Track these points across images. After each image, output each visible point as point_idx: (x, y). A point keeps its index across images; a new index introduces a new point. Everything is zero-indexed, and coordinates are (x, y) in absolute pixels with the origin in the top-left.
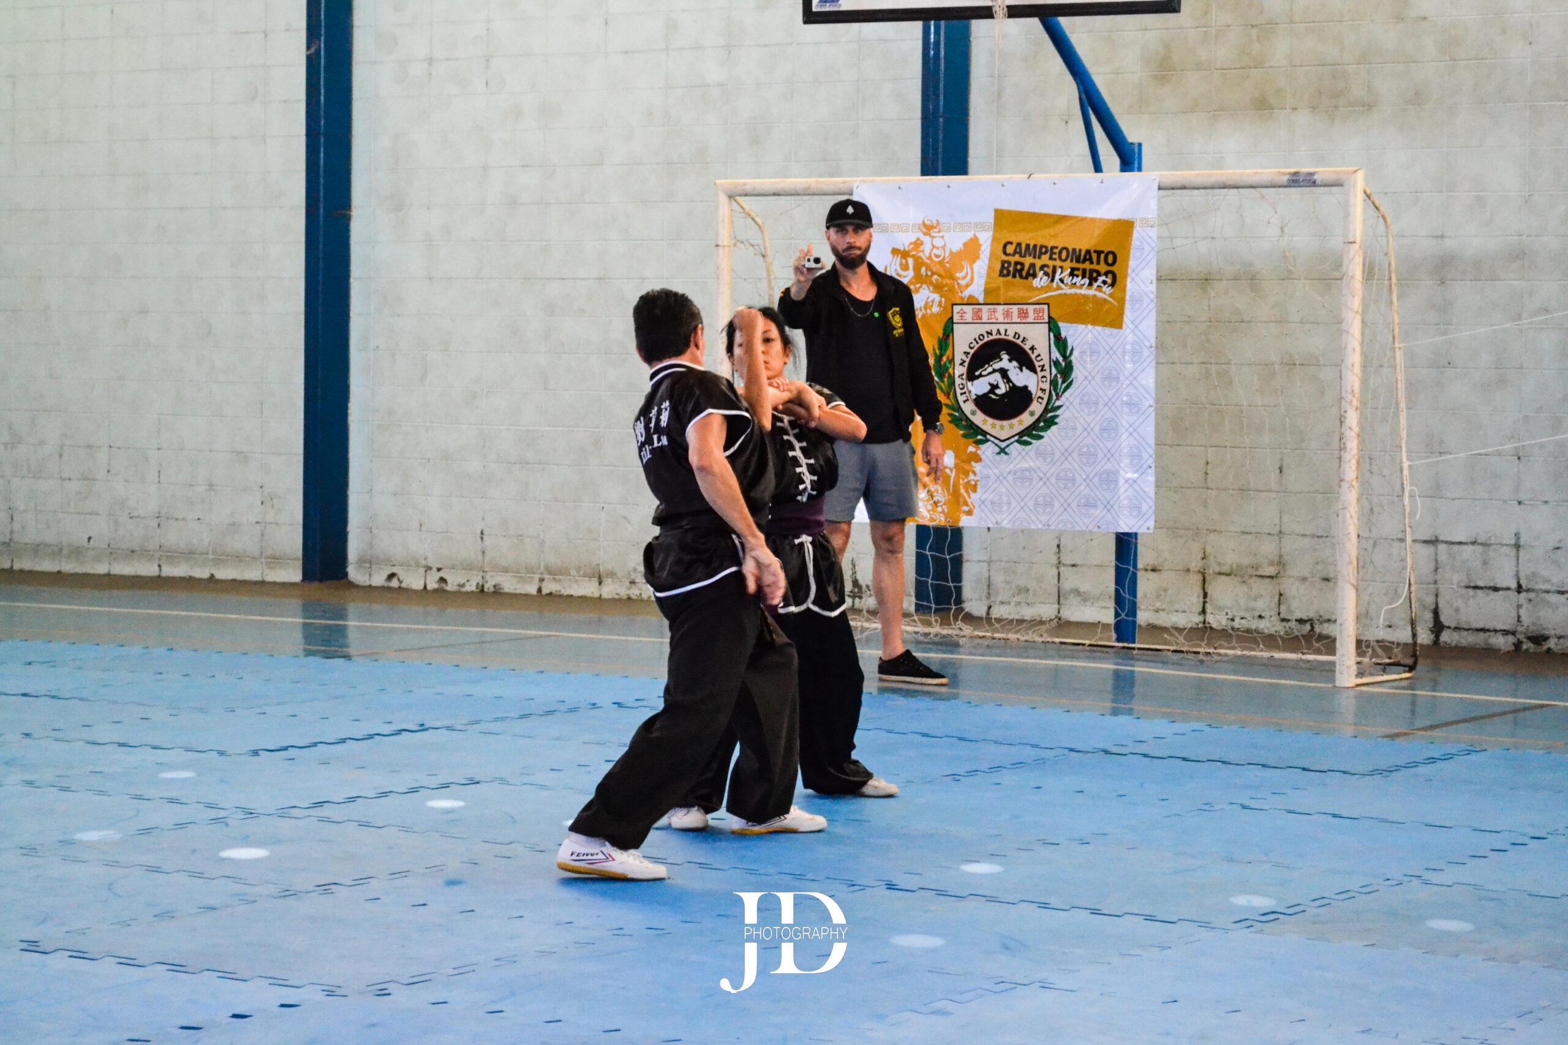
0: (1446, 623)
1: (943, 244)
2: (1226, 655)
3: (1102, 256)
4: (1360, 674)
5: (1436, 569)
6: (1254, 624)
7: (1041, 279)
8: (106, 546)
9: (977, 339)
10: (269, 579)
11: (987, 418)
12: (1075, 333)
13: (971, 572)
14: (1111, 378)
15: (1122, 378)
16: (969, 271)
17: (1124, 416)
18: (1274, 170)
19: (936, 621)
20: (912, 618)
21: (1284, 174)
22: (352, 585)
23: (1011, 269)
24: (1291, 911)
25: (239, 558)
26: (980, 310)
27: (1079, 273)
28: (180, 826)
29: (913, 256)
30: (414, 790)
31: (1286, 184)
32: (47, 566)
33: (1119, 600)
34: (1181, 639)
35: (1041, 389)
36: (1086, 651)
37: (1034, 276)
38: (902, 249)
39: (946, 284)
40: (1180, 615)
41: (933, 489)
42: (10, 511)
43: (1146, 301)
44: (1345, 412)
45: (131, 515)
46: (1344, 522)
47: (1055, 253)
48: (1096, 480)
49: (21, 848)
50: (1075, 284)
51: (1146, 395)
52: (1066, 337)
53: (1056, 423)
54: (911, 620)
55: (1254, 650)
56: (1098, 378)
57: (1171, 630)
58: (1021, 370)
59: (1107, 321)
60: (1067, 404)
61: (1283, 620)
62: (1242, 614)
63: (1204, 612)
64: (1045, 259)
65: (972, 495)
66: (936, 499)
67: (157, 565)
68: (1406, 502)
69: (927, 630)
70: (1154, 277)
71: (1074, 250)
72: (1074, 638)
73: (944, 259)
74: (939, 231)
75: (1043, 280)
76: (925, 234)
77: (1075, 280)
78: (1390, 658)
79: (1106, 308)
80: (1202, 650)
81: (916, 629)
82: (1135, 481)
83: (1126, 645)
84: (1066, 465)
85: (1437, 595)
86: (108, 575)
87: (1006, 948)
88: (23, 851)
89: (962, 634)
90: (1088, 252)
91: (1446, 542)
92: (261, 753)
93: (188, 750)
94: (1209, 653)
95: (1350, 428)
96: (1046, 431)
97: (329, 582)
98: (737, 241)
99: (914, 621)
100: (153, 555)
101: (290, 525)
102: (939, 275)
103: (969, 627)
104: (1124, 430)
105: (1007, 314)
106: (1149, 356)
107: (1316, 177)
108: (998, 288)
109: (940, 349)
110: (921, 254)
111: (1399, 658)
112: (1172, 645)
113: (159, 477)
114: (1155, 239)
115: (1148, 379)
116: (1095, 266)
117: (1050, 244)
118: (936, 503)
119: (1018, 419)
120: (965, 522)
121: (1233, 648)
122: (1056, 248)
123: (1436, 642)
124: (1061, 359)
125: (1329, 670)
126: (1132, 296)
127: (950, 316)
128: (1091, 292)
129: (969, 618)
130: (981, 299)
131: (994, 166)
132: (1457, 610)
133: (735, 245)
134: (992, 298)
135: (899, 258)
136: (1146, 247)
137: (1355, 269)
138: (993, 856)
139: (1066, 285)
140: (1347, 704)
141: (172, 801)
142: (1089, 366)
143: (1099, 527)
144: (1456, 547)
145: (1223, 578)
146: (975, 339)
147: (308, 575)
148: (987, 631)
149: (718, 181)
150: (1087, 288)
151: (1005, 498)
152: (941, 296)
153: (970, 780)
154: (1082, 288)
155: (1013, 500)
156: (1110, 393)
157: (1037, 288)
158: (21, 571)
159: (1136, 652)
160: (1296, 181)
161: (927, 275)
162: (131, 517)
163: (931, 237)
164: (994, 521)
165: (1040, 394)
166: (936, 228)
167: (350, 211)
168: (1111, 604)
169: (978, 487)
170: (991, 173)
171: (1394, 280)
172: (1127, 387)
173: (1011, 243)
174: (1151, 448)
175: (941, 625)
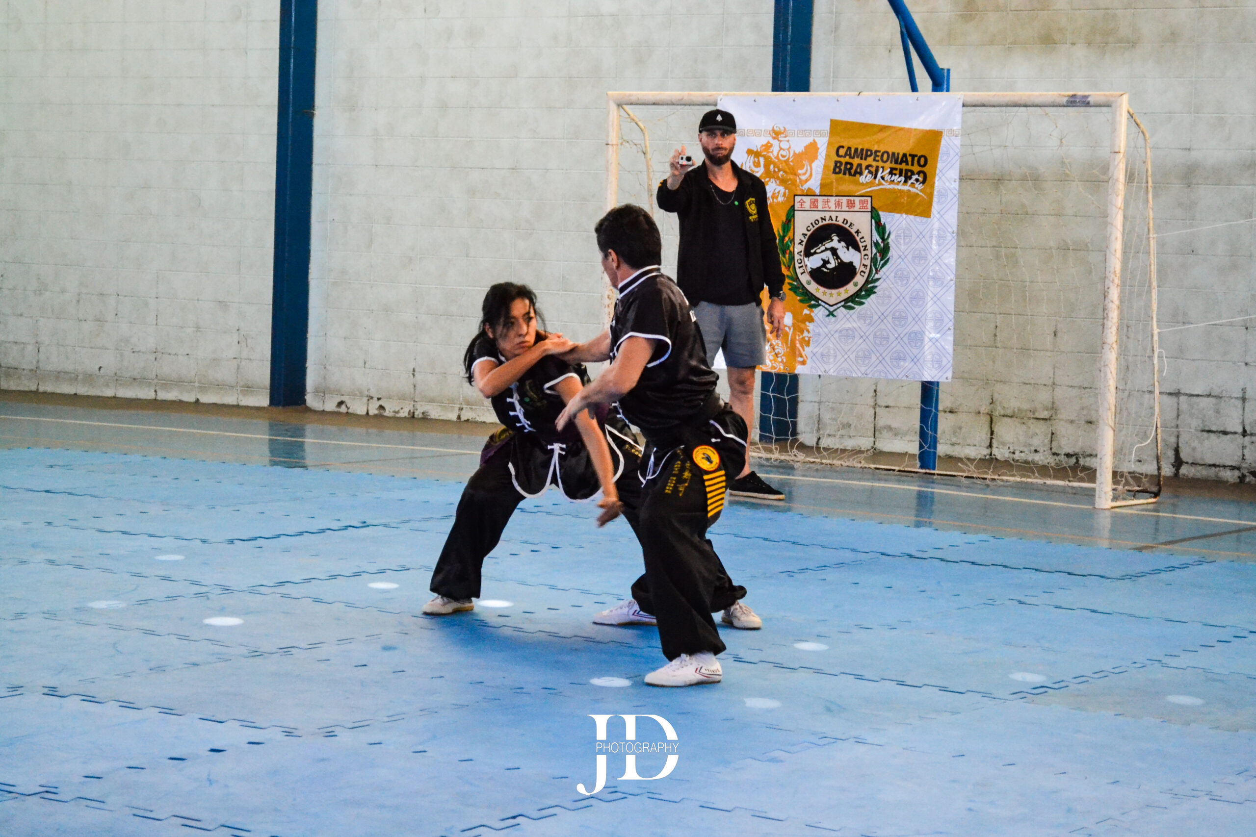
0: (1184, 460)
1: (788, 147)
2: (1007, 481)
3: (916, 159)
4: (1115, 499)
5: (1178, 416)
6: (1031, 457)
7: (866, 176)
8: (113, 375)
9: (814, 224)
10: (242, 403)
11: (819, 287)
12: (892, 220)
13: (804, 410)
14: (920, 257)
15: (929, 257)
16: (809, 168)
17: (930, 288)
18: (1055, 93)
19: (776, 449)
20: (757, 446)
21: (1065, 96)
22: (309, 410)
23: (843, 168)
24: (1056, 686)
25: (220, 386)
26: (816, 200)
27: (897, 172)
28: (172, 598)
29: (764, 156)
30: (357, 574)
31: (1066, 104)
32: (67, 389)
33: (923, 435)
34: (972, 467)
35: (863, 265)
36: (896, 475)
37: (861, 174)
38: (755, 150)
39: (790, 179)
40: (972, 448)
41: (774, 343)
42: (37, 345)
43: (950, 196)
44: (1108, 288)
45: (134, 350)
46: (1106, 376)
47: (878, 156)
48: (905, 339)
49: (44, 613)
50: (894, 181)
51: (949, 272)
52: (884, 224)
53: (875, 293)
54: (756, 448)
55: (1029, 477)
56: (910, 257)
57: (964, 460)
58: (848, 249)
59: (919, 211)
60: (884, 277)
61: (1054, 454)
62: (1021, 449)
63: (990, 446)
64: (870, 160)
65: (806, 349)
66: (776, 351)
67: (154, 390)
68: (1156, 361)
69: (769, 456)
70: (957, 177)
71: (893, 154)
72: (887, 465)
73: (789, 158)
74: (786, 137)
75: (867, 177)
76: (774, 138)
77: (894, 177)
78: (1139, 486)
79: (917, 201)
80: (989, 477)
81: (760, 455)
82: (937, 340)
83: (928, 471)
84: (882, 326)
85: (1178, 437)
86: (115, 397)
87: (829, 710)
88: (47, 616)
89: (796, 459)
90: (905, 155)
91: (1186, 394)
92: (235, 541)
93: (177, 538)
94: (995, 479)
95: (1112, 302)
96: (866, 299)
97: (291, 408)
98: (624, 141)
99: (759, 448)
100: (150, 383)
101: (260, 360)
102: (785, 172)
103: (802, 454)
104: (929, 299)
105: (838, 204)
106: (951, 240)
107: (1089, 99)
108: (832, 182)
109: (784, 231)
110: (771, 155)
111: (1147, 485)
112: (964, 471)
113: (157, 320)
114: (959, 146)
115: (950, 259)
116: (909, 167)
117: (875, 148)
118: (777, 355)
119: (844, 288)
120: (799, 370)
121: (1013, 475)
122: (879, 151)
123: (1176, 474)
124: (880, 241)
125: (1090, 495)
126: (939, 191)
127: (792, 204)
128: (906, 188)
129: (802, 447)
130: (817, 192)
131: (831, 85)
132: (1194, 449)
133: (622, 144)
134: (826, 191)
135: (752, 157)
136: (952, 152)
137: (1120, 175)
138: (820, 637)
139: (887, 181)
140: (1104, 522)
141: (165, 578)
142: (903, 247)
143: (907, 377)
144: (1194, 398)
145: (1006, 419)
146: (812, 224)
147: (274, 401)
148: (817, 458)
149: (609, 93)
150: (903, 184)
151: (832, 352)
152: (786, 188)
153: (801, 576)
154: (898, 185)
155: (838, 353)
156: (919, 269)
157: (862, 184)
158: (45, 393)
159: (935, 477)
160: (1074, 102)
161: (774, 171)
162: (133, 352)
163: (779, 140)
164: (823, 370)
165: (862, 268)
166: (783, 133)
167: (314, 110)
168: (917, 438)
169: (811, 342)
170: (828, 90)
171: (1150, 183)
172: (933, 264)
173: (843, 147)
174: (951, 314)
175: (780, 452)
